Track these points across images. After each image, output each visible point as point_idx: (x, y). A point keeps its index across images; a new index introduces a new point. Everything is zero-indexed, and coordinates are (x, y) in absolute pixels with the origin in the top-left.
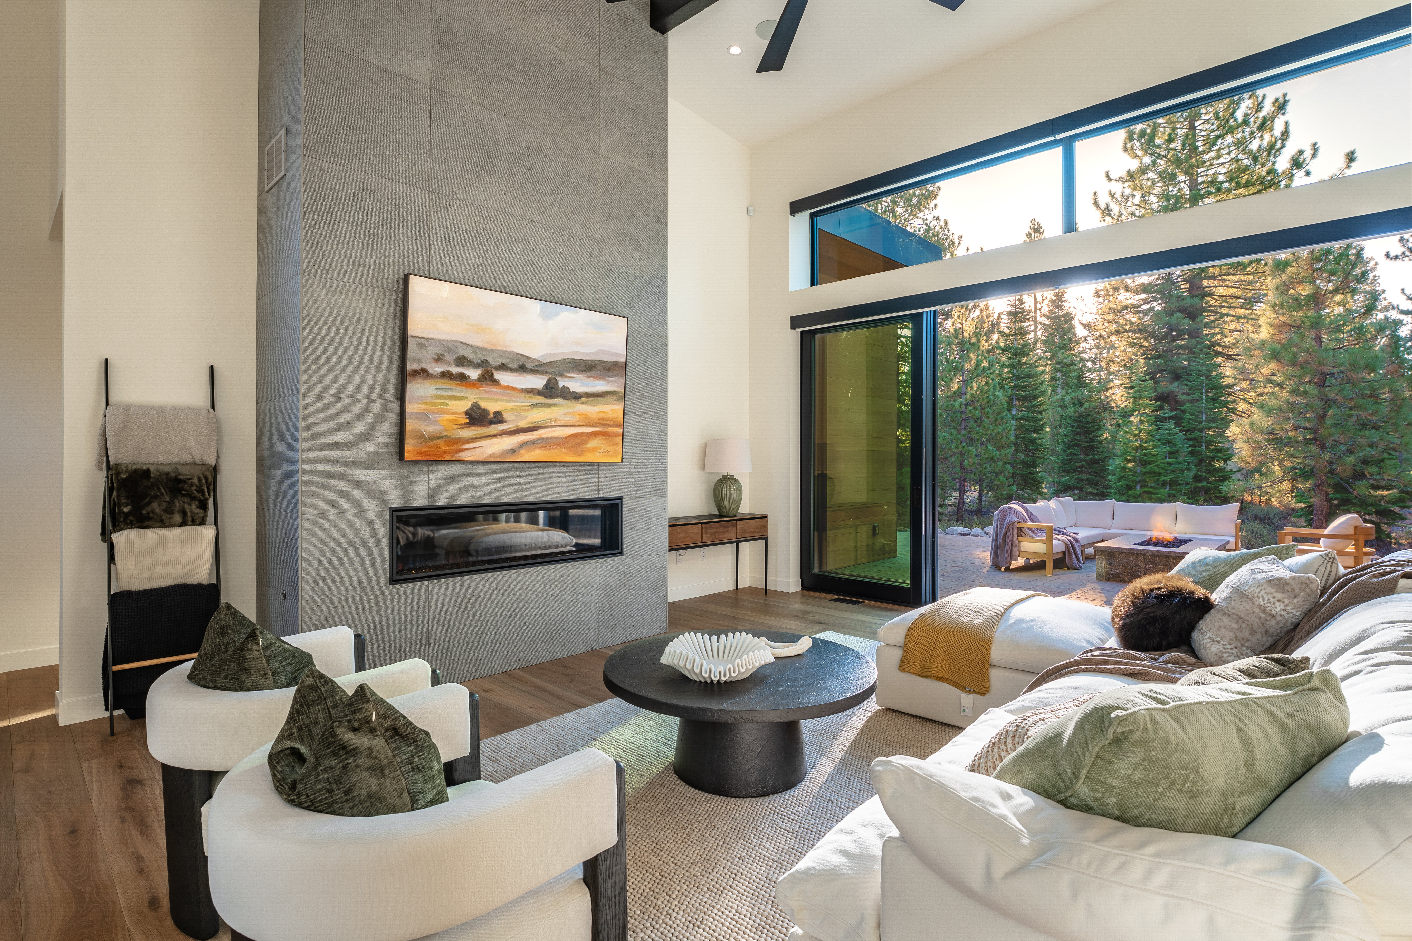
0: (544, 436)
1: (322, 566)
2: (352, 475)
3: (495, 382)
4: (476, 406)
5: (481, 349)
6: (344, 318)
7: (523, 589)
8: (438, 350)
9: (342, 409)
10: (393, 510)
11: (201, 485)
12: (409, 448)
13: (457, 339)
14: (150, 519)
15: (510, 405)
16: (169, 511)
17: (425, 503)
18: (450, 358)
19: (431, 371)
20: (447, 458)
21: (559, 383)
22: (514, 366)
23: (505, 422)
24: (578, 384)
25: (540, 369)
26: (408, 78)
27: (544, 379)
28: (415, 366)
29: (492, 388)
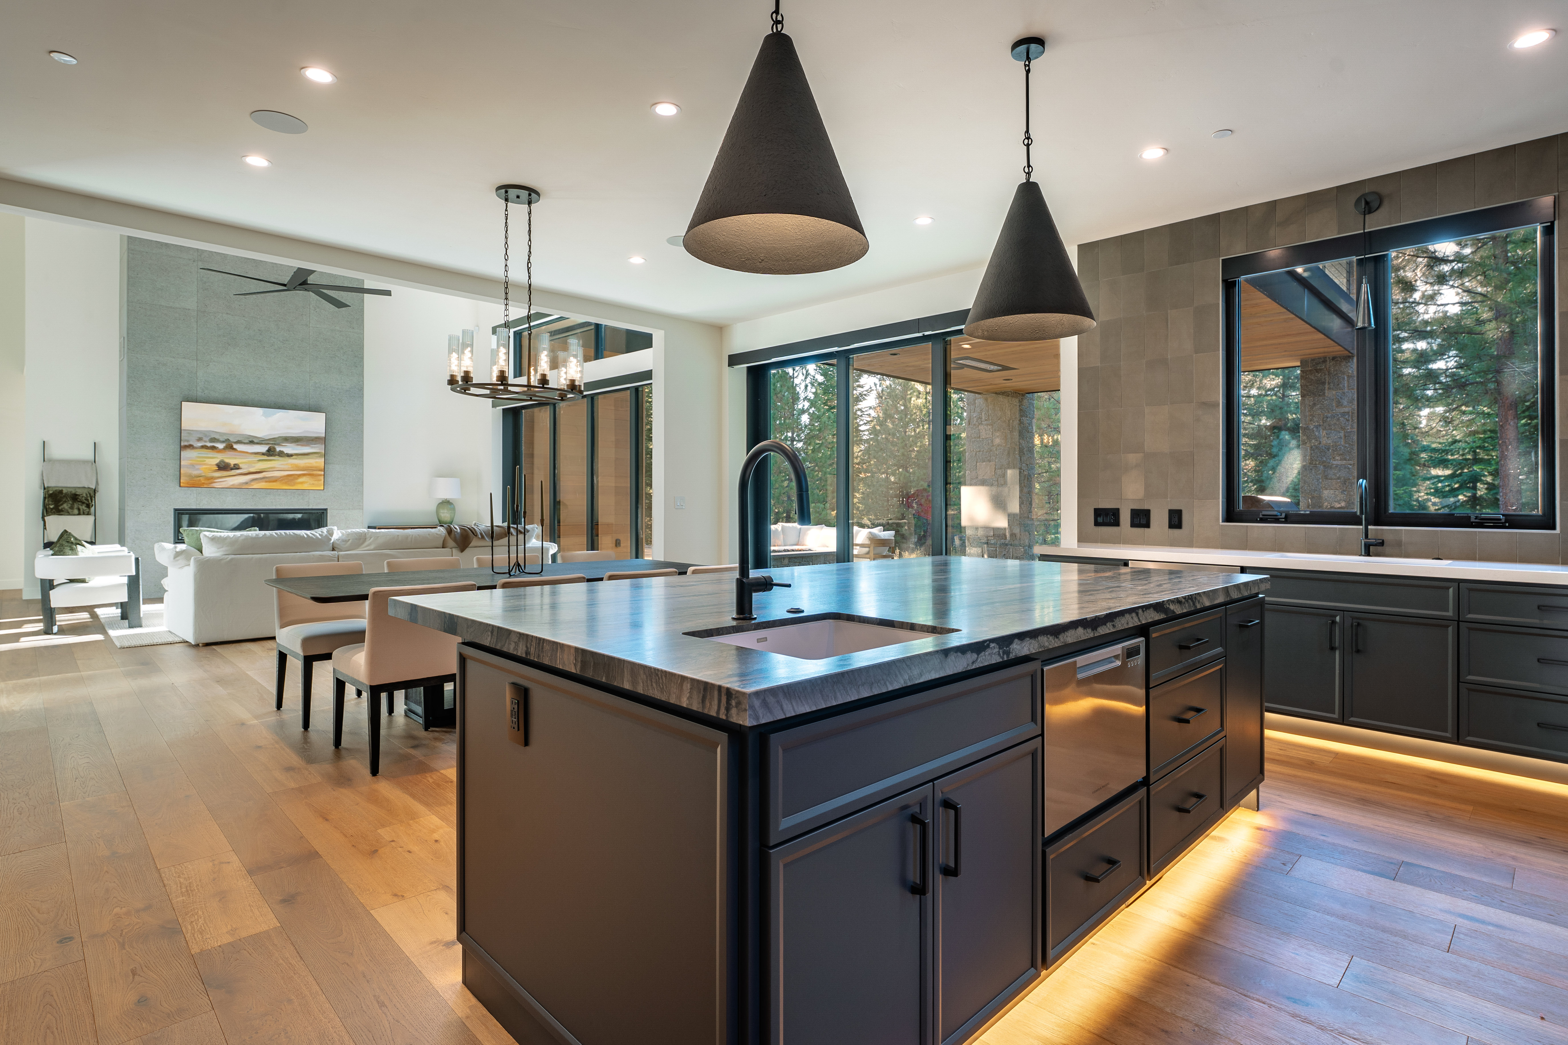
0: (267, 476)
2: (154, 494)
3: (235, 449)
4: (222, 461)
5: (225, 434)
6: (149, 423)
8: (198, 436)
9: (148, 464)
10: (176, 510)
11: (87, 497)
12: (184, 481)
13: (210, 430)
14: (63, 511)
15: (244, 461)
16: (72, 508)
17: (194, 507)
18: (207, 439)
19: (195, 445)
20: (206, 486)
21: (277, 449)
22: (246, 441)
23: (241, 469)
24: (291, 449)
25: (263, 442)
26: (183, 309)
27: (266, 447)
28: (186, 444)
29: (232, 453)
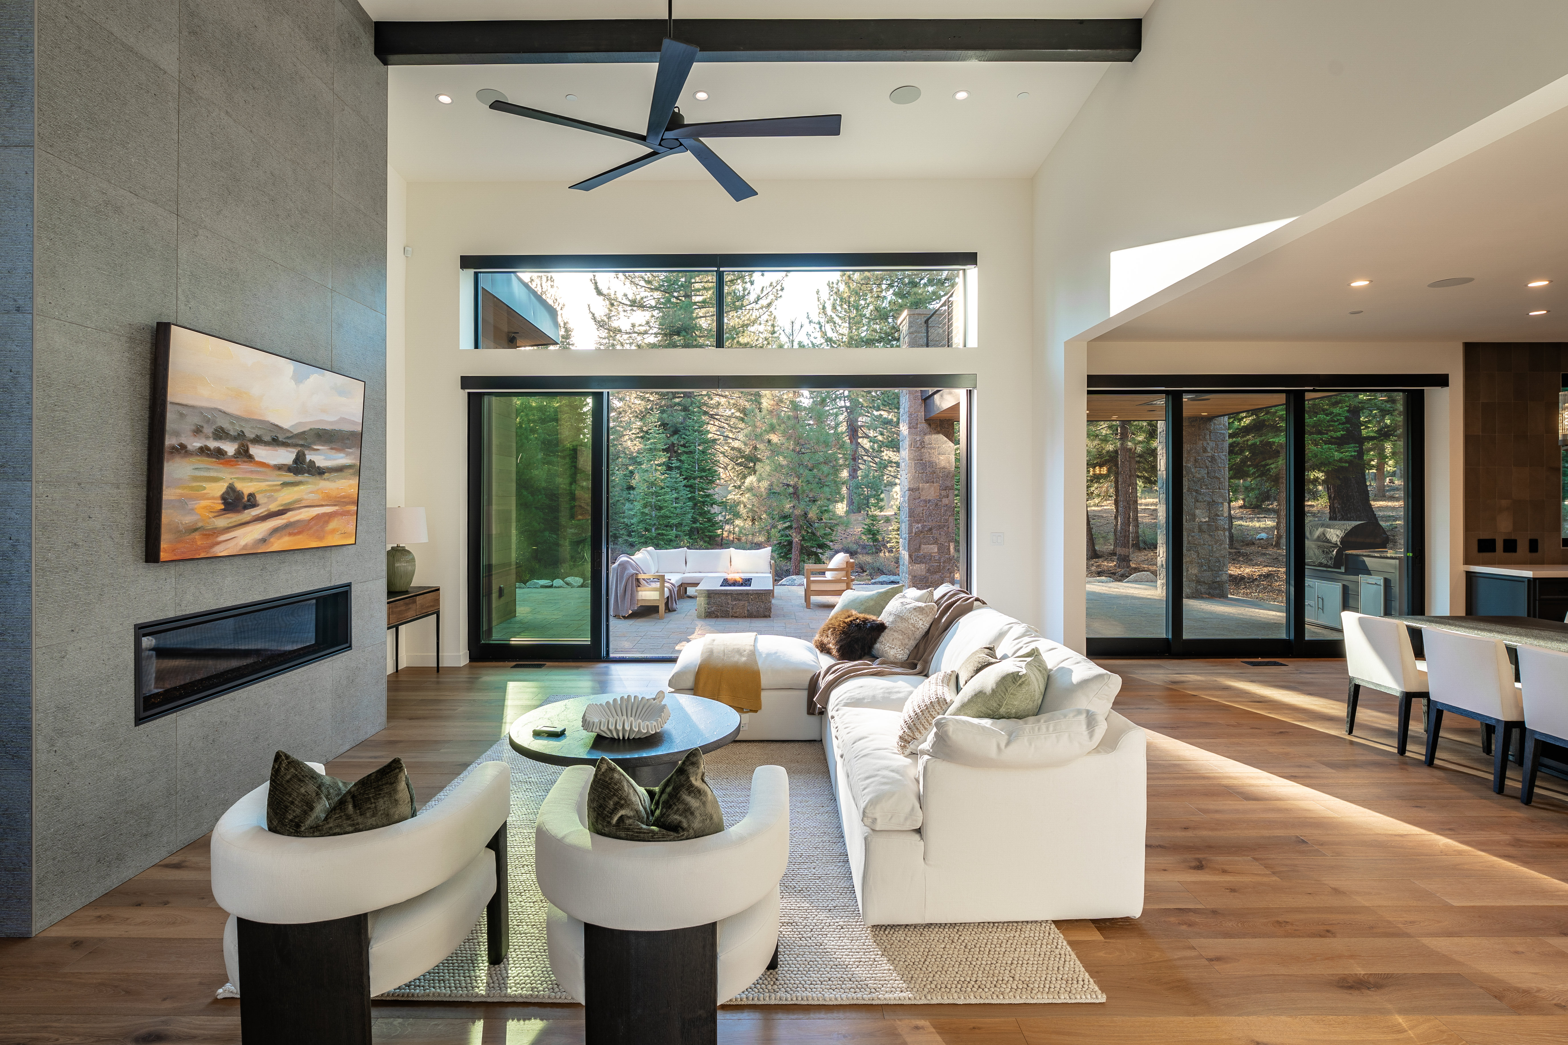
0: (292, 520)
1: (60, 715)
2: (94, 587)
3: (251, 458)
4: (231, 488)
5: (238, 418)
6: (85, 376)
7: (266, 704)
8: (197, 420)
9: (82, 499)
10: (139, 627)
12: (165, 546)
13: (216, 406)
15: (263, 485)
17: (171, 614)
18: (208, 430)
19: (190, 447)
20: (203, 555)
21: (307, 456)
22: (267, 438)
23: (258, 505)
24: (323, 457)
25: (291, 441)
26: (156, 66)
27: (293, 452)
29: (247, 466)
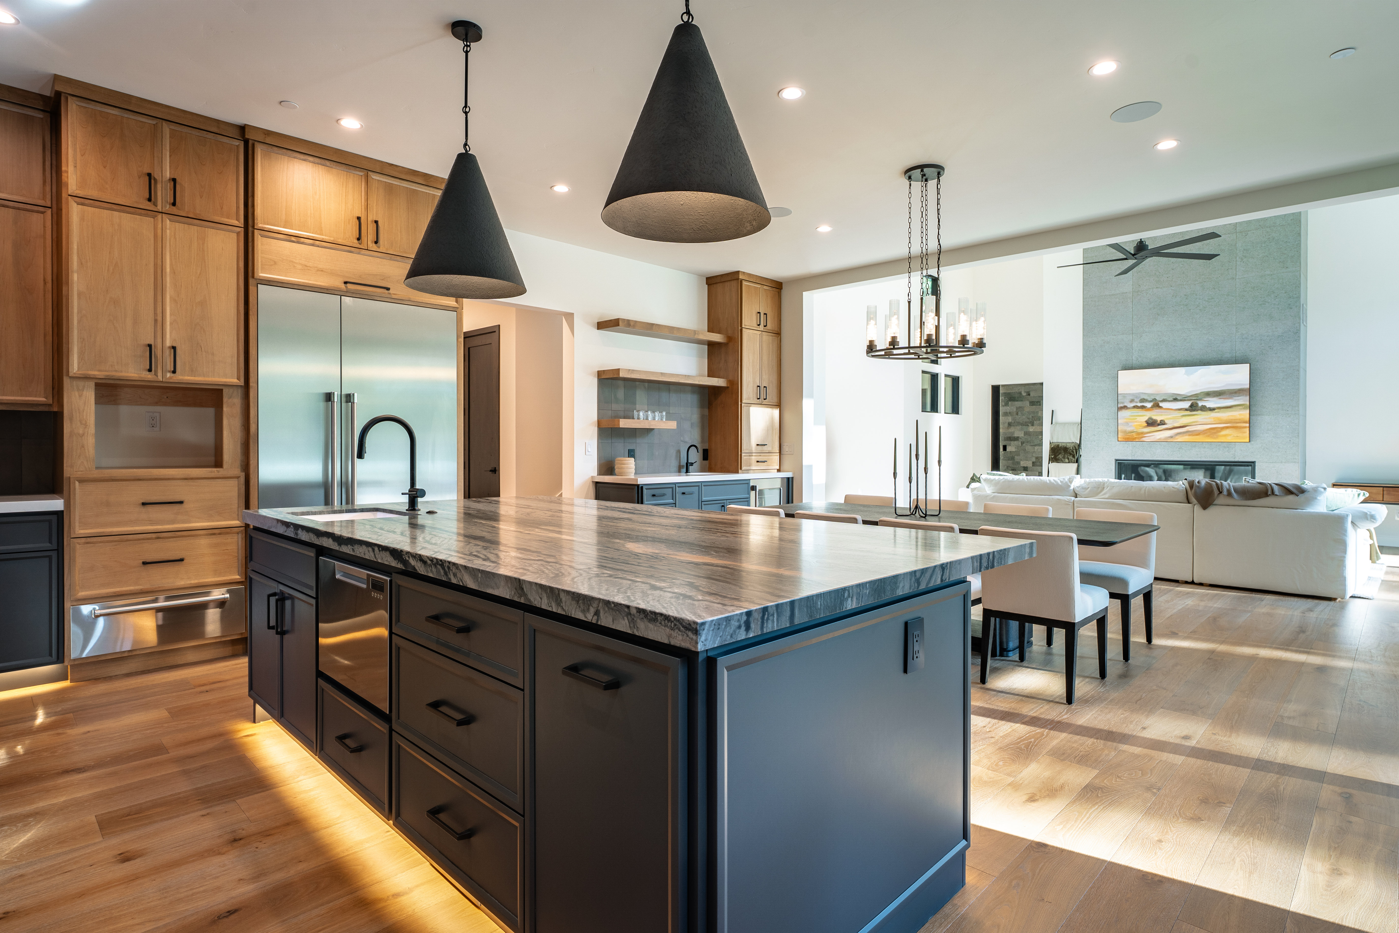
0: (1191, 430)
2: (1101, 447)
3: (1161, 407)
4: (1150, 418)
5: (1152, 394)
6: (1097, 391)
8: (1131, 398)
9: (1097, 423)
10: (1117, 460)
11: (1076, 450)
12: (1121, 437)
13: (1140, 392)
14: (1058, 460)
15: (1170, 417)
16: (1064, 458)
17: (1130, 458)
18: (1138, 400)
19: (1128, 406)
20: (1139, 440)
21: (1199, 404)
22: (1171, 399)
23: (1167, 424)
24: (1213, 403)
25: (1186, 399)
26: (1122, 293)
27: (1189, 403)
28: (1122, 405)
29: (1158, 410)
